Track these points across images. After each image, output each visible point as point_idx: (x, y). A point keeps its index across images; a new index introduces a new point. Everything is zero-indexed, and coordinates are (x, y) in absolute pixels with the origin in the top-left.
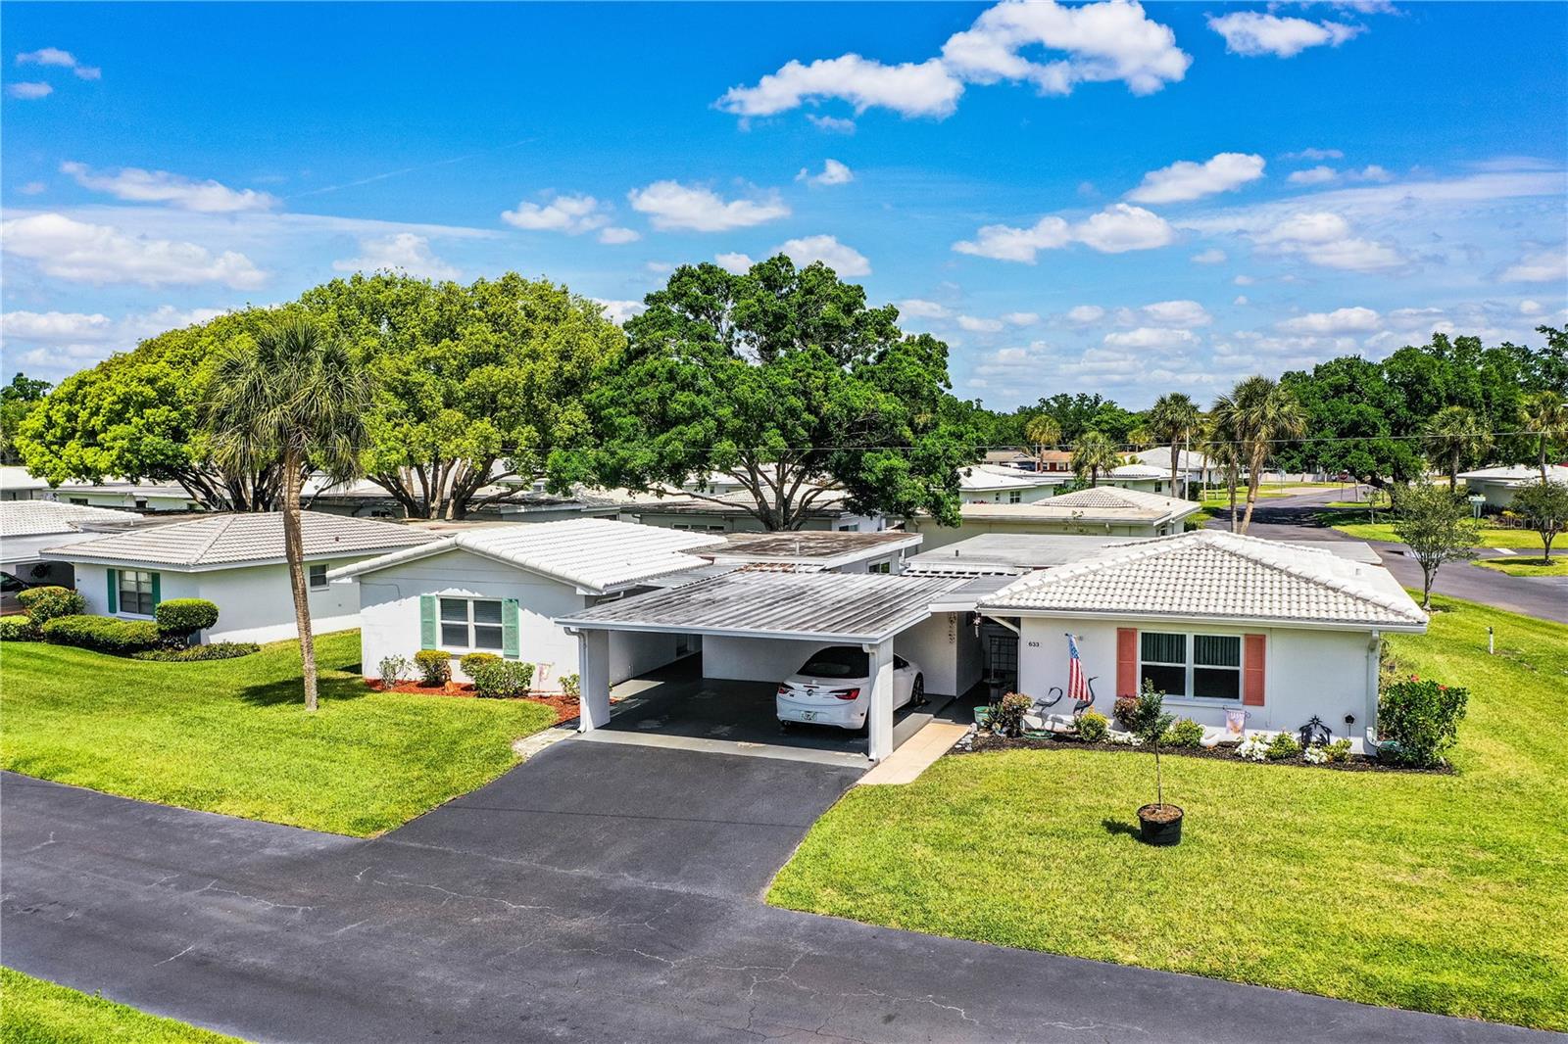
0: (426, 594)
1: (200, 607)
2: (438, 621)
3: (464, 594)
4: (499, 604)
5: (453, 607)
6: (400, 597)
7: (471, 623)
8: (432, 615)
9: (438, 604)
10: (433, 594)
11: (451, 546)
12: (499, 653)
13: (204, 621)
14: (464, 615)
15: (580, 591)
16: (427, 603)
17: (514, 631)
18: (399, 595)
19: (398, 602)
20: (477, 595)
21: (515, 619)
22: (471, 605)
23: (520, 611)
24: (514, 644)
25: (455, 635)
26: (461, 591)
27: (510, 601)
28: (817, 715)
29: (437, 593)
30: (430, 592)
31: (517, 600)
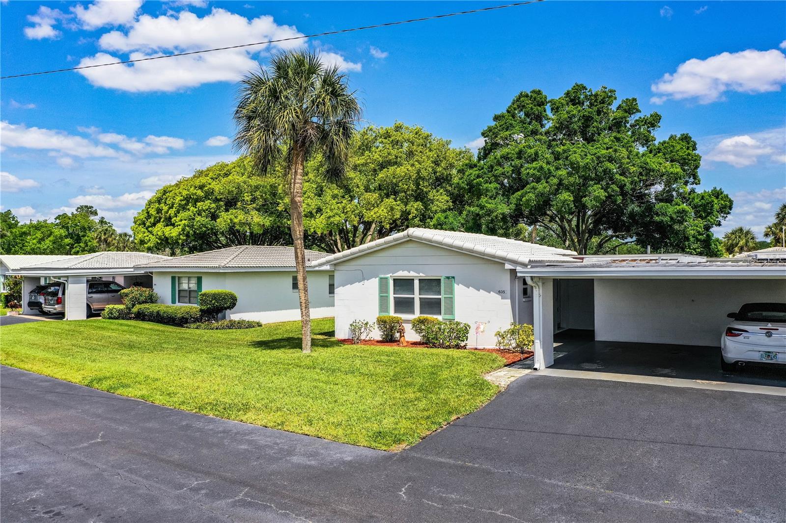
0: (382, 276)
1: (226, 295)
2: (392, 296)
3: (412, 274)
4: (438, 281)
5: (403, 284)
6: (364, 279)
7: (417, 296)
8: (387, 292)
9: (391, 283)
10: (388, 276)
11: (404, 237)
12: (440, 318)
13: (228, 304)
14: (412, 291)
15: (508, 266)
16: (383, 283)
17: (451, 301)
18: (363, 278)
19: (362, 283)
20: (421, 274)
21: (451, 291)
22: (416, 283)
23: (456, 285)
24: (451, 310)
25: (404, 305)
26: (409, 272)
27: (448, 278)
28: (779, 356)
29: (391, 274)
30: (385, 274)
31: (454, 277)
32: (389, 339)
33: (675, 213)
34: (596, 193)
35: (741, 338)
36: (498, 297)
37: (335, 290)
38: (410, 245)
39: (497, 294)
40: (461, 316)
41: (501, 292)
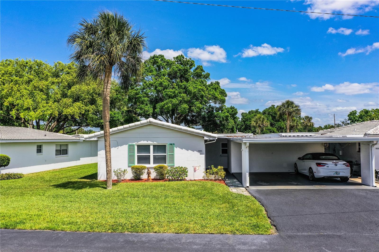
0: (131, 144)
1: (4, 157)
2: (136, 154)
3: (149, 142)
4: (165, 146)
5: (144, 148)
6: (118, 146)
7: (152, 154)
8: (134, 152)
9: (136, 147)
10: (135, 143)
11: (147, 122)
12: (165, 165)
13: (5, 163)
14: (149, 151)
15: (206, 138)
16: (131, 148)
17: (172, 156)
19: (117, 147)
20: (155, 143)
21: (173, 151)
22: (152, 148)
23: (175, 148)
24: (172, 161)
25: (144, 159)
26: (148, 142)
27: (171, 144)
28: (340, 173)
29: (136, 143)
30: (132, 143)
31: (174, 144)
32: (137, 178)
33: (225, 117)
34: (198, 105)
35: (325, 167)
36: (199, 154)
37: (98, 152)
38: (149, 127)
39: (198, 152)
40: (178, 163)
41: (200, 151)
